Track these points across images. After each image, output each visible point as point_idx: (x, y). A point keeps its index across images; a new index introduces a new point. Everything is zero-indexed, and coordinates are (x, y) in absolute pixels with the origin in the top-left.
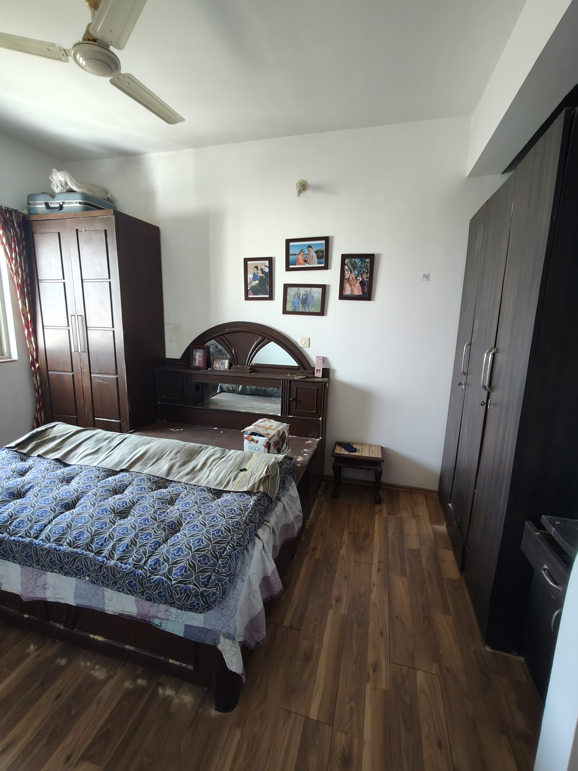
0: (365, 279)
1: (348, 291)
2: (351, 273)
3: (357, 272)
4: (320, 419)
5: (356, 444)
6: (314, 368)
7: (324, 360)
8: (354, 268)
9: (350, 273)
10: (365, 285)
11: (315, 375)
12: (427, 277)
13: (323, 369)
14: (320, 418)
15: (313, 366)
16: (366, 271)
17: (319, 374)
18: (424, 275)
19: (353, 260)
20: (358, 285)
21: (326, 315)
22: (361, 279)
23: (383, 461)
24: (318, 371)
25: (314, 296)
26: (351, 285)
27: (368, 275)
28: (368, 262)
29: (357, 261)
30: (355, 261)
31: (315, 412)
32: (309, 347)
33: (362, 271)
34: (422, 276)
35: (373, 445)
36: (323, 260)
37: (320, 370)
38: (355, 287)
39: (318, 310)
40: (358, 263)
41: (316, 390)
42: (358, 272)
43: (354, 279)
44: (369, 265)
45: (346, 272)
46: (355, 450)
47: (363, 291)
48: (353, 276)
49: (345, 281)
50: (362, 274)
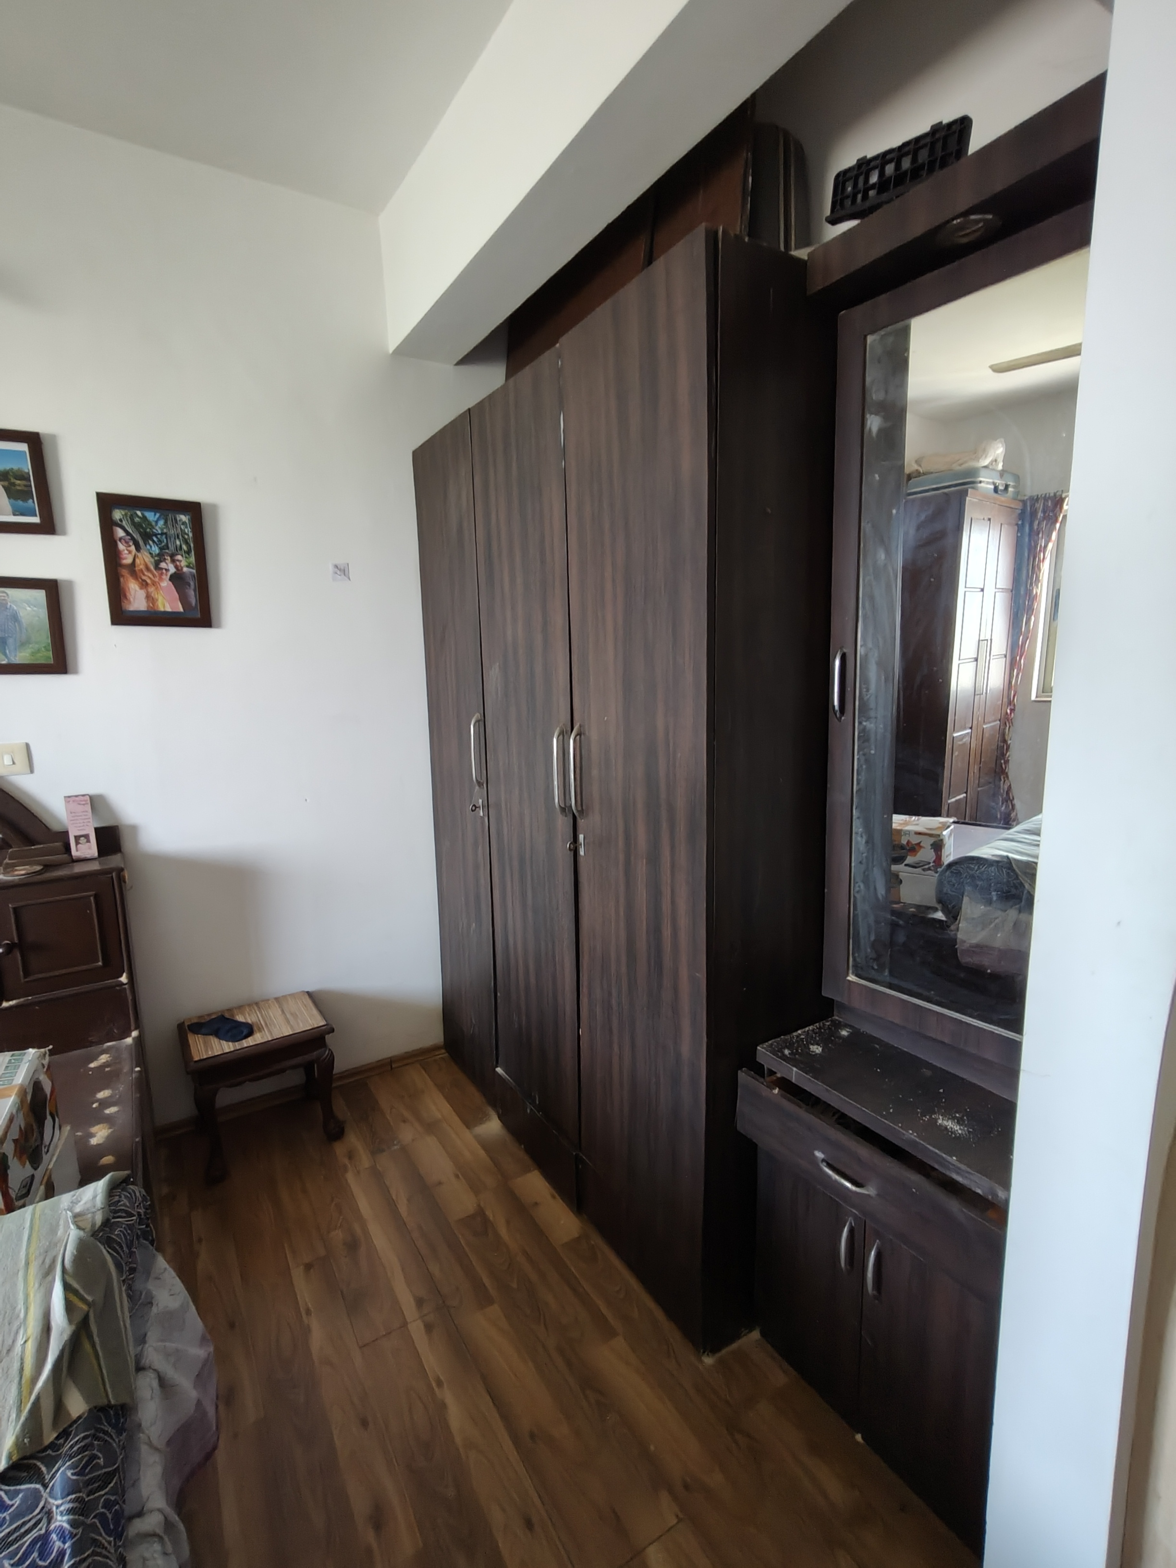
0: (185, 569)
1: (137, 601)
2: (138, 548)
3: (156, 550)
4: (124, 979)
5: (240, 1008)
6: (66, 834)
7: (96, 803)
8: (147, 536)
9: (133, 548)
10: (189, 585)
11: (75, 853)
12: (342, 571)
13: (96, 830)
14: (121, 976)
15: (55, 827)
16: (184, 547)
17: (90, 849)
18: (336, 566)
19: (139, 513)
20: (166, 583)
21: (75, 672)
22: (172, 570)
23: (332, 1030)
24: (82, 840)
25: (22, 614)
26: (144, 585)
27: (192, 559)
28: (184, 523)
29: (151, 516)
30: (144, 518)
31: (100, 963)
32: (32, 771)
33: (172, 548)
34: (331, 568)
35: (285, 997)
36: (34, 503)
37: (86, 837)
38: (157, 589)
39: (47, 656)
40: (157, 522)
41: (92, 898)
42: (161, 549)
43: (152, 568)
44: (188, 530)
45: (121, 547)
46: (249, 1030)
47: (183, 599)
48: (145, 558)
49: (124, 572)
50: (172, 556)
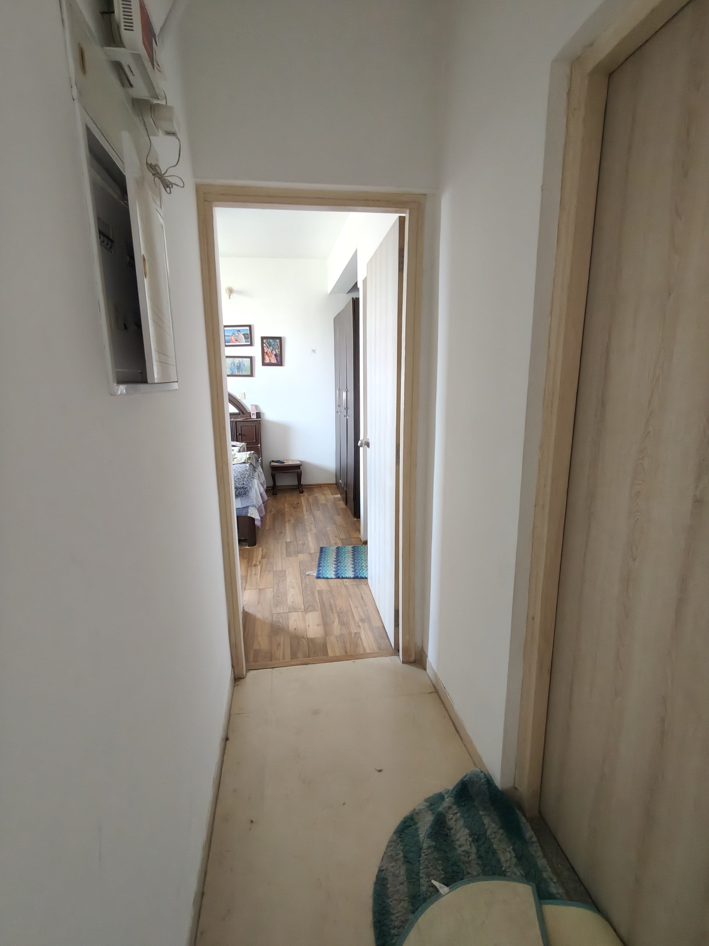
0: (278, 353)
1: (267, 361)
2: (268, 348)
3: (272, 348)
4: (259, 445)
5: (283, 460)
6: (250, 413)
7: (256, 407)
8: (270, 346)
9: (267, 348)
10: (278, 356)
11: (252, 417)
12: (314, 351)
13: (256, 413)
15: (248, 412)
16: (278, 348)
17: (254, 417)
18: (312, 350)
19: (269, 340)
20: (273, 356)
21: (254, 377)
22: (275, 353)
23: (302, 465)
24: (253, 414)
25: (245, 364)
26: (269, 357)
27: (279, 350)
28: (278, 342)
29: (271, 341)
30: (270, 341)
31: (255, 441)
32: (245, 398)
33: (275, 347)
34: (311, 351)
35: (294, 460)
36: (249, 340)
37: (254, 414)
38: (271, 357)
39: (249, 373)
40: (272, 342)
41: (254, 426)
42: (273, 348)
43: (271, 352)
44: (279, 344)
45: (265, 348)
46: (284, 463)
47: (277, 360)
48: (269, 350)
49: (265, 354)
50: (275, 350)
